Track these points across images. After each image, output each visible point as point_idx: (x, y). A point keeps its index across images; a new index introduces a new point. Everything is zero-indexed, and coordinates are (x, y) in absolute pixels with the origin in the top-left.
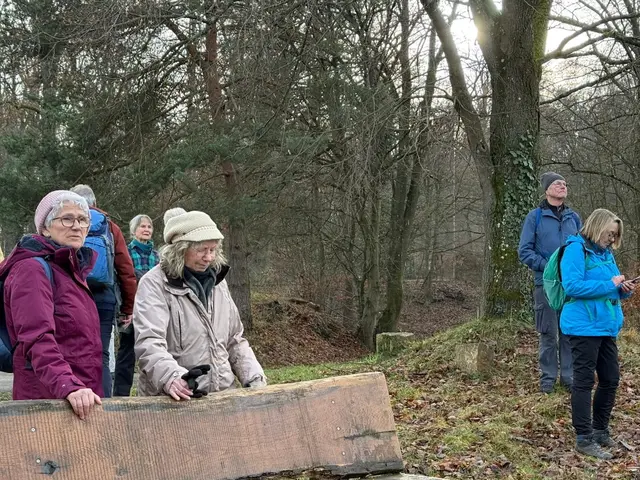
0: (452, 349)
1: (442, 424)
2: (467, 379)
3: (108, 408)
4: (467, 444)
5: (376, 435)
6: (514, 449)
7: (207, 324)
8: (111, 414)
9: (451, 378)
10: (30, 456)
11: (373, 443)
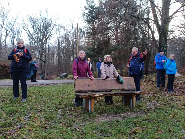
0: (151, 78)
1: (147, 87)
2: (153, 82)
3: (95, 79)
4: (150, 90)
5: (132, 85)
6: (157, 91)
7: (109, 69)
8: (96, 80)
9: (151, 82)
10: (86, 84)
11: (131, 86)
